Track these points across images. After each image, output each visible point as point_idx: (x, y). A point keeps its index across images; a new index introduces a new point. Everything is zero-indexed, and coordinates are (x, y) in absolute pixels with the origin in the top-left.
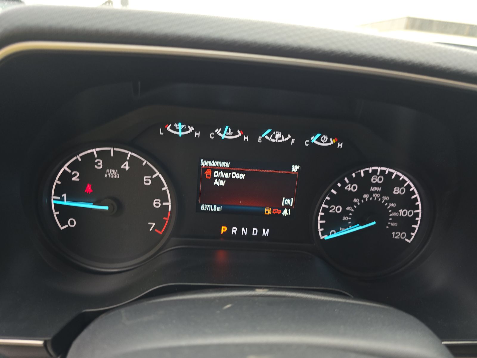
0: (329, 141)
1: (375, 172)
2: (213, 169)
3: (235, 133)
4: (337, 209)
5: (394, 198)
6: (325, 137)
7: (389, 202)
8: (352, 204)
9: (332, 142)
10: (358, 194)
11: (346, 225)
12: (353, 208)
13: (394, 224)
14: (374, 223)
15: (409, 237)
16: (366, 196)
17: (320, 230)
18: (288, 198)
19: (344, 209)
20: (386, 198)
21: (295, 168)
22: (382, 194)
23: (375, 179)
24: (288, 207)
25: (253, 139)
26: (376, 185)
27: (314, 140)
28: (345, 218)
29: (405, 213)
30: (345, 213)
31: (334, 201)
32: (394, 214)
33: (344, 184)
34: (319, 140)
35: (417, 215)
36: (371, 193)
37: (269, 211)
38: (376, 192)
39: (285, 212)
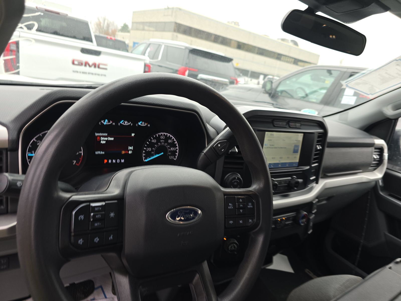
0: (145, 124)
1: (162, 135)
2: (100, 137)
3: (109, 122)
4: (149, 149)
5: (169, 144)
6: (143, 123)
7: (167, 145)
8: (154, 147)
9: (146, 124)
10: (157, 143)
11: (153, 155)
12: (155, 148)
13: (170, 154)
14: (162, 153)
15: (175, 158)
16: (159, 144)
17: (144, 158)
18: (131, 146)
19: (152, 149)
20: (166, 144)
21: (133, 135)
22: (165, 142)
23: (162, 137)
24: (131, 150)
25: (117, 124)
26: (163, 139)
27: (139, 124)
28: (152, 153)
29: (173, 149)
30: (152, 150)
31: (148, 146)
32: (169, 150)
33: (151, 140)
34: (141, 124)
35: (177, 149)
36: (161, 143)
37: (123, 152)
38: (163, 142)
39: (130, 152)
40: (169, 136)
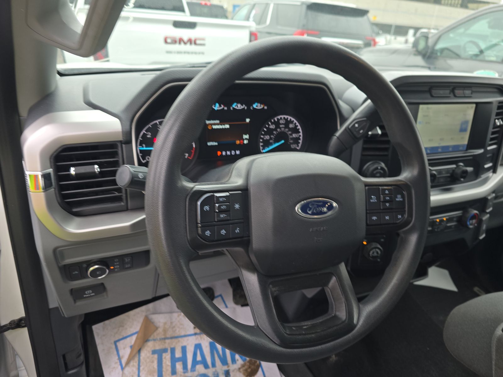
0: (261, 106)
1: (281, 118)
2: (212, 124)
3: (220, 106)
4: (267, 137)
5: (290, 129)
6: (259, 105)
7: (288, 131)
8: (273, 134)
9: (262, 106)
10: (275, 130)
11: (271, 144)
12: (274, 136)
13: (291, 141)
14: (283, 141)
15: (298, 146)
16: (279, 130)
17: (261, 148)
18: (246, 134)
19: (270, 137)
20: (287, 130)
21: (248, 120)
22: (285, 128)
23: (281, 122)
24: (246, 139)
25: (229, 108)
26: (283, 124)
27: (255, 106)
28: (271, 141)
29: (295, 136)
30: (271, 138)
31: (266, 133)
32: (291, 137)
33: (269, 125)
34: (257, 106)
35: (300, 136)
36: (280, 128)
37: (238, 142)
38: (283, 127)
39: (246, 142)
40: (291, 119)
